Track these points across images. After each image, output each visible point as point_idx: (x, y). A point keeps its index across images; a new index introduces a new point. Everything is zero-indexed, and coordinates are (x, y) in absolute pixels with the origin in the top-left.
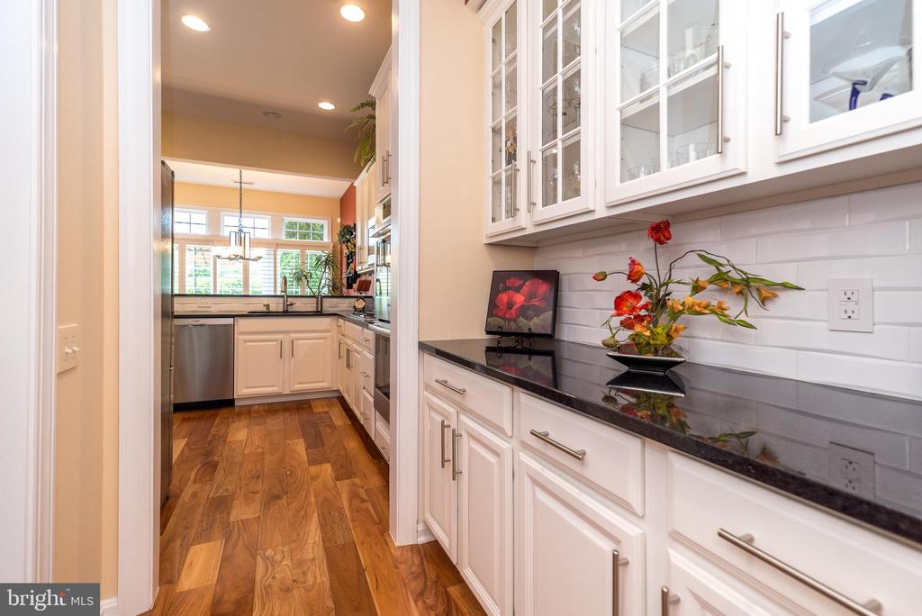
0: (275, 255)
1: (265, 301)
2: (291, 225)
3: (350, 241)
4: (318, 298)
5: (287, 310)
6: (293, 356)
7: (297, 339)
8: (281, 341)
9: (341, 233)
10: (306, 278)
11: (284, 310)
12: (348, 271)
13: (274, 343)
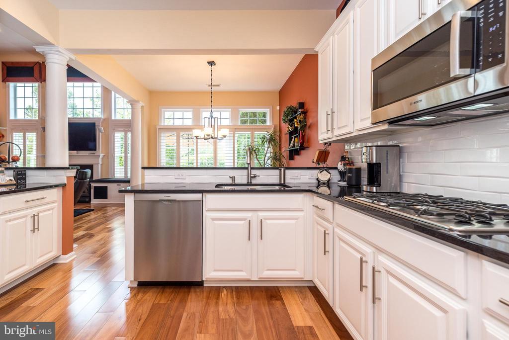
0: (234, 137)
2: (245, 115)
3: (296, 117)
4: (281, 170)
5: (251, 183)
6: (261, 239)
7: (266, 219)
8: (250, 221)
9: (285, 113)
10: (255, 152)
11: (248, 182)
12: (291, 144)
13: (242, 222)
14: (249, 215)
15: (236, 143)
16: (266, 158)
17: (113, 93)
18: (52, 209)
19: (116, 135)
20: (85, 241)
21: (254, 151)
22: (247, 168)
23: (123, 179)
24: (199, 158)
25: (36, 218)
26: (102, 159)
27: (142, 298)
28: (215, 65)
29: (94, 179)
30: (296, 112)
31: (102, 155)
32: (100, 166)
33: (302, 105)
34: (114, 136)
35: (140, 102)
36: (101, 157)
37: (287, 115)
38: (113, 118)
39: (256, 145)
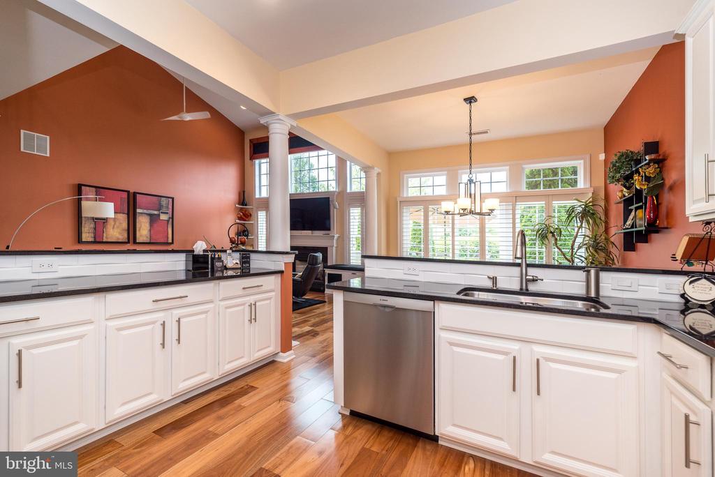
0: (514, 210)
1: (492, 271)
2: (534, 174)
3: (637, 172)
4: (588, 272)
5: (527, 290)
6: (538, 393)
7: (548, 359)
8: (514, 358)
9: (614, 166)
10: (553, 236)
11: (521, 289)
12: (629, 222)
13: (501, 357)
14: (514, 347)
15: (518, 221)
16: (576, 245)
17: (348, 163)
18: (270, 299)
19: (351, 211)
20: (308, 340)
21: (551, 232)
22: (519, 265)
23: (358, 267)
24: (456, 243)
25: (253, 306)
26: (337, 240)
27: (352, 434)
28: (476, 101)
29: (329, 264)
30: (638, 162)
31: (336, 236)
32: (334, 248)
33: (652, 147)
34: (349, 213)
35: (376, 168)
36: (335, 238)
37: (617, 170)
38: (348, 191)
39: (555, 223)
